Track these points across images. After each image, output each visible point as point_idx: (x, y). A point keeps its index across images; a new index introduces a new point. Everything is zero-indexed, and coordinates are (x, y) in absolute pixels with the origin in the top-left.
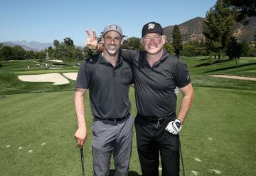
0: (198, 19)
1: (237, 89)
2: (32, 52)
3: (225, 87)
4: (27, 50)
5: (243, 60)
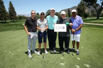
0: (75, 7)
1: (88, 27)
2: (27, 17)
3: (84, 27)
4: (26, 17)
5: (88, 18)
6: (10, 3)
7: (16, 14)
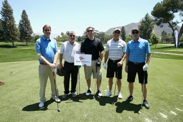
6: (24, 12)
7: (31, 32)
